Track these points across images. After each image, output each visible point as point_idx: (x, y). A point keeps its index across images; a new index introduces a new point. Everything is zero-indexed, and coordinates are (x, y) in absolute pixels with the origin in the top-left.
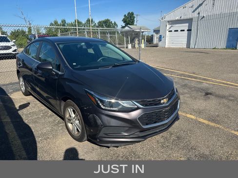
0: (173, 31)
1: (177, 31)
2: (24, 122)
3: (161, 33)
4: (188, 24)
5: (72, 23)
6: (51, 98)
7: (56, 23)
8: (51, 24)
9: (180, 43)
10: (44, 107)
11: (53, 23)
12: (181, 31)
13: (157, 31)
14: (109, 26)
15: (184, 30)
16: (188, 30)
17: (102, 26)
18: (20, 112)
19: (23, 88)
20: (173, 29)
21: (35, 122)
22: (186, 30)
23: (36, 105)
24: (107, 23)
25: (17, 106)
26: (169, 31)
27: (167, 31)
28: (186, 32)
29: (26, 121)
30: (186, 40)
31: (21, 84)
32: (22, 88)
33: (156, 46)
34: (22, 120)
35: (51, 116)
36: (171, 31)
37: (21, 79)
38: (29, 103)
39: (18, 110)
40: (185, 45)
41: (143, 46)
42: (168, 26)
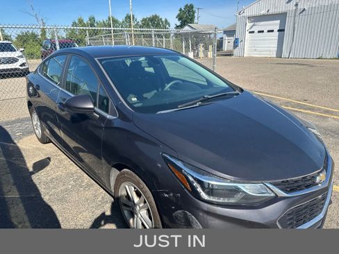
0: (256, 31)
1: (263, 32)
2: (42, 199)
3: (238, 35)
4: (278, 22)
5: (104, 22)
6: (83, 151)
7: (81, 21)
8: (74, 24)
9: (267, 51)
10: (74, 168)
11: (77, 22)
12: (269, 31)
13: (230, 33)
14: (158, 26)
15: (272, 31)
16: (279, 31)
17: (148, 26)
18: (35, 178)
19: (39, 131)
20: (256, 29)
21: (62, 200)
22: (276, 30)
23: (60, 161)
24: (154, 21)
25: (30, 166)
26: (250, 32)
27: (247, 33)
28: (276, 34)
29: (46, 198)
30: (276, 46)
31: (35, 123)
32: (37, 131)
33: (230, 55)
34: (40, 194)
35: (88, 185)
36: (253, 32)
37: (35, 116)
38: (49, 159)
39: (32, 173)
40: (275, 53)
41: (210, 54)
42: (249, 25)
